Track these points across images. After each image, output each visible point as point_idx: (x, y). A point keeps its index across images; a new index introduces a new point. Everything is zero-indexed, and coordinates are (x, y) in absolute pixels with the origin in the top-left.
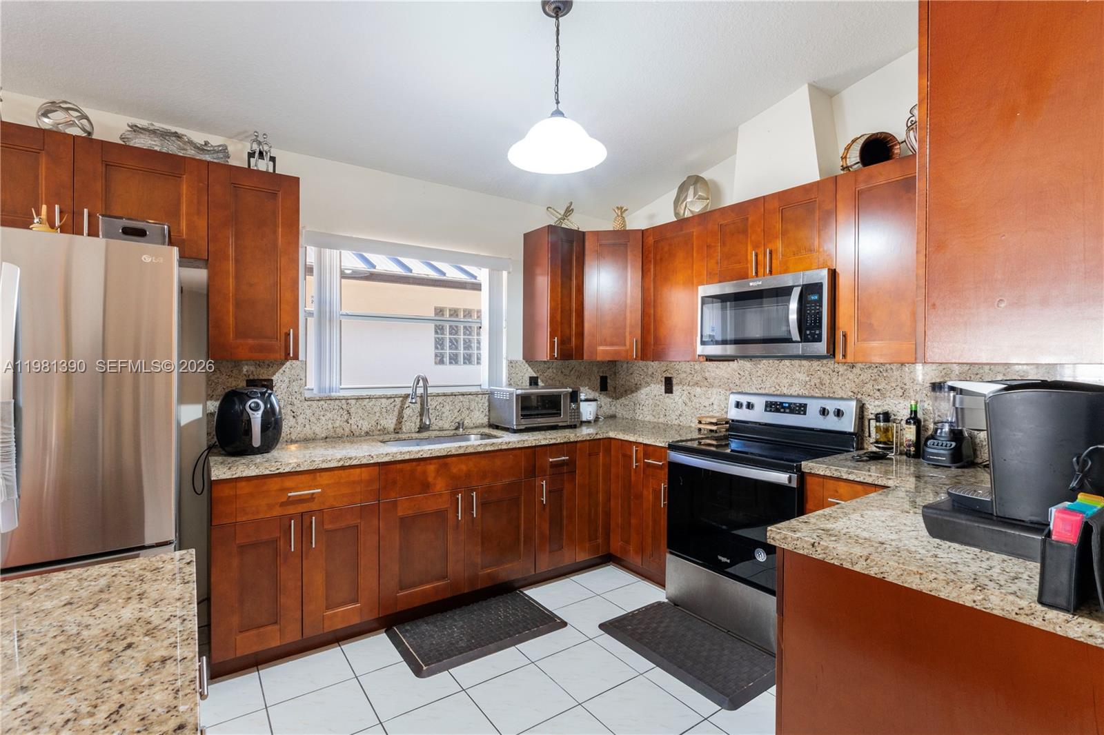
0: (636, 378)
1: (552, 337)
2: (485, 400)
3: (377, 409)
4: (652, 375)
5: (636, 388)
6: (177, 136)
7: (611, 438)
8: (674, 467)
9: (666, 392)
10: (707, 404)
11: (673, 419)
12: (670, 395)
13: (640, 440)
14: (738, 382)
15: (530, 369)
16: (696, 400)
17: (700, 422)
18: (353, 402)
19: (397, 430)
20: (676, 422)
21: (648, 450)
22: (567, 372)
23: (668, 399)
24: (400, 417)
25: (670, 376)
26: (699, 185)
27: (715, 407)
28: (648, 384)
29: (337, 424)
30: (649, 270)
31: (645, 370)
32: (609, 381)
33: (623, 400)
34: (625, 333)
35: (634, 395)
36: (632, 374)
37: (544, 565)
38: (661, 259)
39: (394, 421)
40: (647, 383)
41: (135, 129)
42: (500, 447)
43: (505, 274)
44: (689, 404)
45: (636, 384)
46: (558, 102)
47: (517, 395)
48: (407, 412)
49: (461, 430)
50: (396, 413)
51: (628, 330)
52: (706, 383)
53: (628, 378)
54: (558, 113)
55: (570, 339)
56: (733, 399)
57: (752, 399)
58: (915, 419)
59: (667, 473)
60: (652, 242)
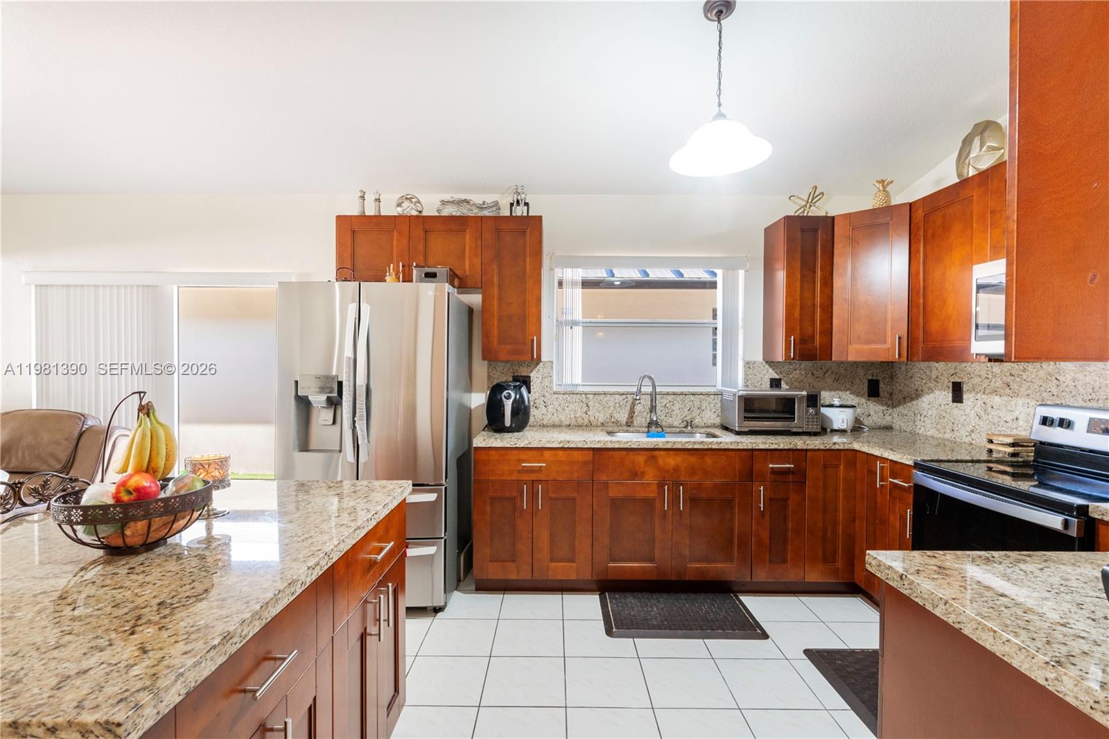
0: (917, 383)
1: (788, 335)
2: (718, 400)
3: (612, 404)
4: (937, 380)
5: (917, 395)
6: (467, 201)
7: (855, 451)
9: (954, 401)
10: (1009, 418)
12: (959, 404)
13: (886, 455)
14: (1054, 391)
15: (771, 370)
16: (994, 413)
17: (991, 441)
18: (591, 396)
19: (629, 424)
20: (967, 440)
21: (897, 469)
22: (820, 374)
23: (957, 410)
24: (632, 412)
25: (959, 380)
26: (986, 134)
27: (1021, 422)
28: (931, 390)
29: (578, 415)
30: (918, 251)
31: (928, 373)
32: (881, 385)
33: (900, 409)
34: (885, 328)
35: (914, 403)
36: (911, 377)
37: (762, 575)
38: (933, 235)
39: (626, 415)
40: (929, 388)
41: (444, 203)
42: (710, 446)
43: (741, 273)
44: (985, 417)
45: (917, 390)
46: (720, 105)
47: (739, 396)
48: (638, 408)
49: (689, 428)
50: (628, 408)
51: (889, 325)
52: (1008, 391)
53: (906, 382)
54: (721, 115)
55: (813, 337)
56: (1041, 411)
59: (912, 497)
60: (921, 215)
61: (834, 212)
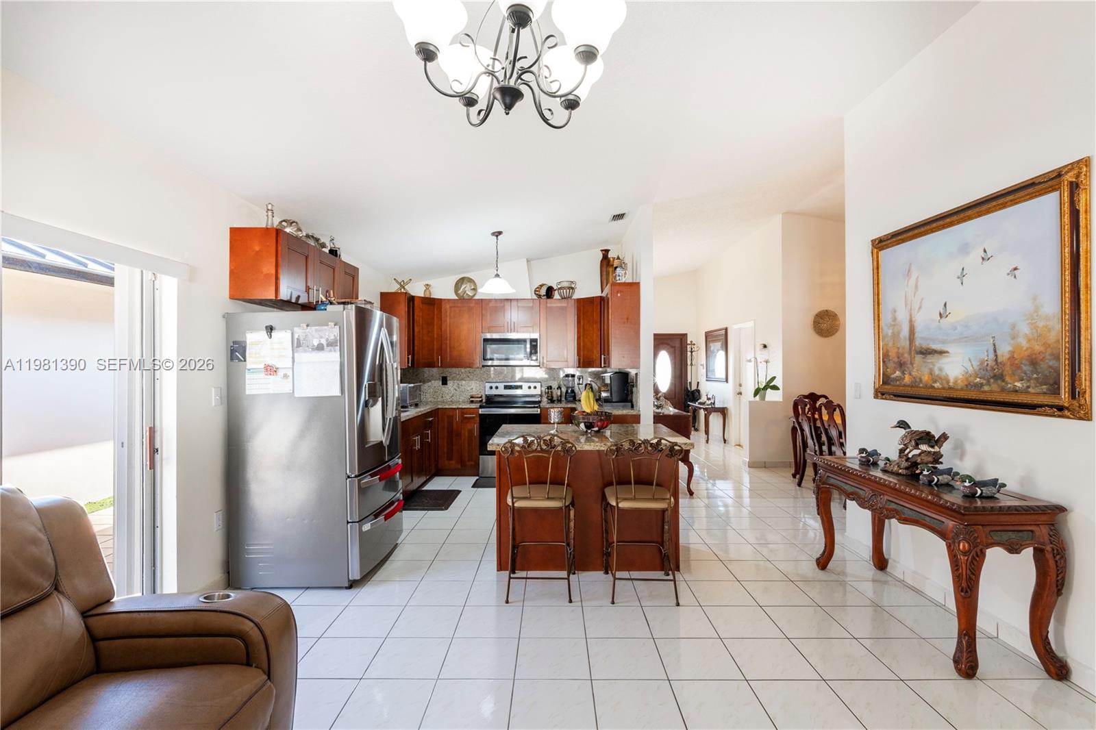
0: (425, 376)
1: (408, 355)
4: (433, 376)
7: (438, 409)
8: (482, 417)
10: (469, 389)
11: (448, 398)
12: (446, 386)
13: (460, 407)
16: (462, 387)
17: (473, 397)
20: (450, 400)
23: (444, 388)
25: (445, 376)
27: (474, 390)
28: (430, 381)
30: (446, 321)
34: (434, 353)
44: (458, 389)
51: (435, 351)
52: (468, 379)
56: (489, 385)
57: (497, 384)
58: (559, 388)
59: (478, 419)
60: (448, 306)
61: (413, 295)
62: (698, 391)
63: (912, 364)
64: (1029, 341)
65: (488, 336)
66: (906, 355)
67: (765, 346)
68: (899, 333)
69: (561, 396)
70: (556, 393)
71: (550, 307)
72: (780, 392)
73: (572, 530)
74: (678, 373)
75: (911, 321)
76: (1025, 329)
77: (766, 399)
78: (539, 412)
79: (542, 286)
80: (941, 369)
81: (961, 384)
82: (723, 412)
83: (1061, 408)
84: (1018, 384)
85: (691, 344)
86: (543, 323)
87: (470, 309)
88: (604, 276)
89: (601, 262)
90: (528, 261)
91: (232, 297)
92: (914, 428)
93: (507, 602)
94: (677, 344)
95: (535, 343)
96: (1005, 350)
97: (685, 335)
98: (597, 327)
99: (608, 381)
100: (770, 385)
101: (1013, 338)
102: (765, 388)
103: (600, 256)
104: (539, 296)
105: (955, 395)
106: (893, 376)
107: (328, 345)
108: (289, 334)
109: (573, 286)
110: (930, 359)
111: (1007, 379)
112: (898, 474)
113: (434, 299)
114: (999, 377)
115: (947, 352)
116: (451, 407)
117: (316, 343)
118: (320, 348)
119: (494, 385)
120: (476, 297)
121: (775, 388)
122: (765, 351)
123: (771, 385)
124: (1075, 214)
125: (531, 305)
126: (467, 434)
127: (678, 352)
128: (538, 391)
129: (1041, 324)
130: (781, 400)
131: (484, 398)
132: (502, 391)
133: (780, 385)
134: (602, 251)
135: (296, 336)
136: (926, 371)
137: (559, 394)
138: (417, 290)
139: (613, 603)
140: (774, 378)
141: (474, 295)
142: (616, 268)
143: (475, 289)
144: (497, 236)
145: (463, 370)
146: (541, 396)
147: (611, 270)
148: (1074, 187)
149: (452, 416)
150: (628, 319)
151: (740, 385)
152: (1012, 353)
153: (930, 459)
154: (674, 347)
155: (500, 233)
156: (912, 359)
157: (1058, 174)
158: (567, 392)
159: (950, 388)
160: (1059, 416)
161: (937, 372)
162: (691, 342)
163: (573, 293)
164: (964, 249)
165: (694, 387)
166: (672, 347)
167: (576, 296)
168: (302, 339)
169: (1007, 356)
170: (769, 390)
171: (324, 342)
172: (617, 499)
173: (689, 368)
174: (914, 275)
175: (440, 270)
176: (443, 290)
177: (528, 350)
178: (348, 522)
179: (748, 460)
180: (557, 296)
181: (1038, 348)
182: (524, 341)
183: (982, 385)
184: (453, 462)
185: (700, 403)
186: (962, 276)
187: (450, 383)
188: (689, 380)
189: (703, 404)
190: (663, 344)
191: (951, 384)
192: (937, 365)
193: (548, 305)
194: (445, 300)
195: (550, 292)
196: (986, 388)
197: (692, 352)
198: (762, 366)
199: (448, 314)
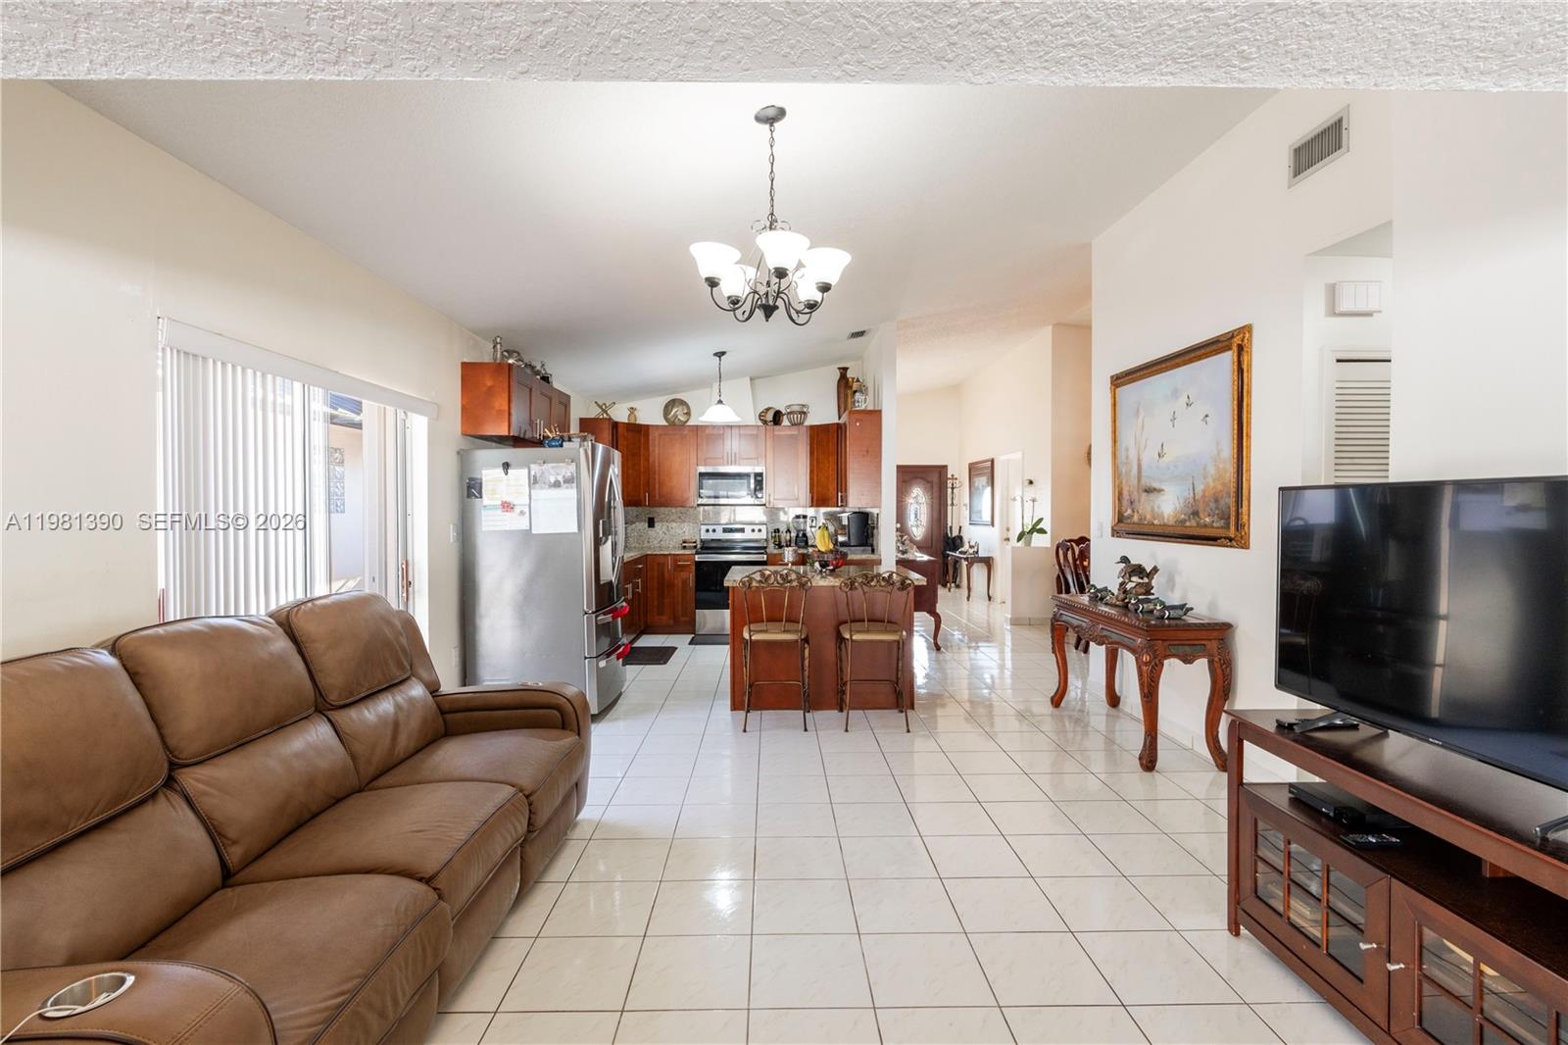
7: (647, 555)
8: (699, 564)
9: (649, 526)
10: (680, 532)
11: (656, 542)
12: (652, 528)
13: (672, 553)
16: (673, 530)
17: (685, 543)
20: (658, 545)
23: (651, 532)
25: (652, 516)
26: (684, 406)
27: (686, 533)
44: (667, 533)
51: (642, 487)
52: (680, 520)
56: (704, 528)
57: (714, 527)
58: (788, 531)
59: (694, 567)
60: (657, 434)
61: (616, 420)
62: (960, 538)
63: (1139, 501)
64: (1214, 480)
65: (702, 469)
66: (1135, 493)
67: (1031, 482)
68: (1130, 471)
69: (790, 541)
70: (785, 537)
71: (779, 435)
72: (1048, 536)
73: (806, 668)
74: (936, 515)
75: (1139, 460)
76: (1212, 471)
77: (1033, 545)
78: (765, 559)
79: (768, 409)
80: (1159, 507)
81: (1172, 522)
82: (988, 562)
83: (1231, 540)
84: (1207, 519)
85: (952, 479)
86: (770, 455)
87: (683, 437)
88: (842, 400)
89: (839, 381)
90: (751, 379)
91: (465, 434)
92: (1132, 562)
93: (745, 731)
94: (935, 478)
95: (759, 478)
96: (1200, 488)
97: (945, 467)
98: (833, 459)
99: (845, 522)
100: (1036, 529)
101: (1205, 478)
102: (1031, 532)
103: (838, 376)
104: (765, 422)
105: (1167, 531)
106: (1126, 514)
107: (565, 482)
108: (526, 471)
109: (805, 410)
110: (1152, 496)
111: (1201, 515)
112: (1117, 606)
113: (640, 425)
114: (1196, 513)
115: (1163, 490)
116: (662, 552)
117: (552, 480)
118: (557, 484)
119: (711, 528)
120: (688, 424)
121: (1042, 531)
122: (1032, 487)
123: (1038, 527)
124: (1240, 371)
125: (755, 432)
126: (680, 585)
127: (936, 488)
128: (763, 535)
129: (1221, 466)
130: (1049, 546)
131: (698, 542)
132: (720, 535)
133: (1048, 528)
134: (839, 369)
135: (533, 473)
136: (1149, 508)
137: (788, 538)
138: (620, 414)
139: (847, 731)
140: (1041, 520)
141: (688, 420)
142: (855, 392)
143: (688, 414)
144: (720, 357)
145: (674, 510)
146: (766, 540)
147: (849, 392)
148: (1240, 348)
149: (664, 564)
150: (867, 451)
151: (1008, 530)
152: (1204, 491)
153: (1143, 591)
154: (931, 482)
155: (723, 353)
156: (1140, 496)
157: (1231, 335)
158: (797, 536)
159: (1165, 525)
160: (1231, 547)
161: (1156, 510)
162: (953, 476)
163: (805, 419)
164: (1175, 393)
165: (955, 533)
166: (928, 482)
167: (807, 423)
168: (538, 476)
169: (1201, 494)
170: (1035, 533)
171: (560, 478)
172: (851, 631)
173: (949, 508)
174: (1142, 413)
175: (647, 390)
176: (650, 414)
177: (752, 486)
178: (586, 658)
179: (1009, 616)
180: (785, 422)
181: (1220, 487)
182: (748, 475)
183: (1185, 521)
184: (665, 618)
185: (961, 553)
186: (1174, 419)
187: (658, 525)
188: (949, 524)
189: (965, 553)
190: (916, 478)
191: (1166, 521)
192: (1157, 503)
193: (776, 433)
194: (652, 426)
195: (777, 417)
196: (1188, 524)
197: (953, 488)
198: (1028, 505)
199: (657, 442)
